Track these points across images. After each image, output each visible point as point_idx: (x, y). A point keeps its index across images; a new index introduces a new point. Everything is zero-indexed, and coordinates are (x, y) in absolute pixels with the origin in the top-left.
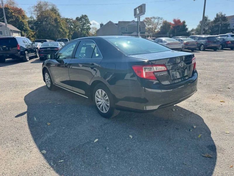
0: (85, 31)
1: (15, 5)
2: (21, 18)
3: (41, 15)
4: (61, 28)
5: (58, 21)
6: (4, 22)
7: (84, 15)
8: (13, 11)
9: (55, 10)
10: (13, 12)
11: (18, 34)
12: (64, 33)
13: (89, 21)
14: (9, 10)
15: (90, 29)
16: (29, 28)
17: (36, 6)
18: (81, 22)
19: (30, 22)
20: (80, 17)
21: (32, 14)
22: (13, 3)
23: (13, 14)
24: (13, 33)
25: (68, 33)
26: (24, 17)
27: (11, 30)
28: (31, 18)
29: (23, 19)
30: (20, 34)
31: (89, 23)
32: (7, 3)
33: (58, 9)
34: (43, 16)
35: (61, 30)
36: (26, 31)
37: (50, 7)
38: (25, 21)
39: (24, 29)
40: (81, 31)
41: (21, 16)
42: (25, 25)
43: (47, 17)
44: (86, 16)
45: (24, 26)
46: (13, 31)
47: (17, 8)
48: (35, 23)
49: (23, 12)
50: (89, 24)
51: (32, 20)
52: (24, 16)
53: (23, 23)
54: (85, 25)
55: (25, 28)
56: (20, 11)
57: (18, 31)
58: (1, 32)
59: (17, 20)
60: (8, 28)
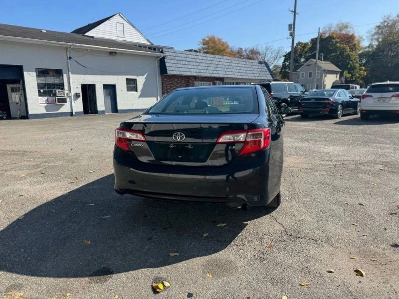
1: (349, 29)
2: (348, 49)
3: (384, 41)
6: (315, 58)
8: (338, 40)
10: (338, 42)
11: (335, 75)
14: (334, 39)
16: (357, 65)
17: (379, 26)
19: (361, 56)
21: (372, 40)
23: (338, 45)
24: (327, 75)
26: (354, 47)
27: (325, 70)
28: (369, 47)
29: (353, 51)
30: (338, 76)
32: (336, 30)
34: (389, 40)
36: (351, 70)
38: (354, 55)
39: (349, 66)
41: (349, 46)
42: (352, 60)
43: (395, 43)
45: (351, 62)
46: (329, 71)
47: (348, 35)
48: (372, 56)
49: (356, 39)
51: (370, 50)
52: (355, 45)
53: (350, 57)
55: (351, 65)
56: (349, 39)
57: (337, 71)
58: (310, 73)
59: (342, 53)
60: (320, 68)
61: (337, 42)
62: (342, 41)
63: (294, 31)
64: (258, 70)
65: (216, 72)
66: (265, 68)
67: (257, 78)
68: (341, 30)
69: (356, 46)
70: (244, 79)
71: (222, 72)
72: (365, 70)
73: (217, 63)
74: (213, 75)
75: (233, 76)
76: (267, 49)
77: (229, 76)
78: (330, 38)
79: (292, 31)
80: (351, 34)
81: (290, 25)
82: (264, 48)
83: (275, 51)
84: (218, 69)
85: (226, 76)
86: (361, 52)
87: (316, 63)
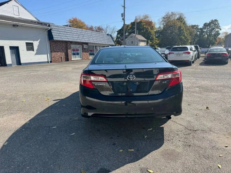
0: (212, 37)
1: (149, 18)
2: (150, 29)
3: (166, 25)
4: (184, 35)
5: (182, 28)
6: (135, 33)
7: (213, 20)
8: (145, 24)
9: (182, 19)
11: (144, 43)
12: (186, 40)
13: (219, 26)
14: (142, 23)
15: (219, 34)
16: (154, 37)
17: (164, 17)
18: (209, 28)
19: (156, 32)
20: (208, 23)
21: (160, 24)
22: (148, 17)
23: (145, 26)
24: (141, 43)
25: (189, 40)
26: (152, 28)
27: (139, 40)
28: (159, 28)
29: (152, 30)
30: (146, 43)
31: (219, 28)
32: (143, 18)
33: (185, 18)
34: (168, 25)
35: (183, 37)
36: (152, 40)
37: (178, 16)
38: (153, 32)
39: (151, 38)
40: (208, 37)
41: (150, 27)
42: (152, 35)
43: (172, 26)
44: (216, 20)
45: (151, 36)
46: (141, 40)
47: (149, 21)
48: (161, 33)
49: (153, 23)
50: (218, 30)
51: (160, 29)
53: (151, 33)
54: (213, 31)
55: (151, 37)
56: (150, 23)
57: (145, 41)
58: (132, 42)
59: (147, 31)
60: (137, 38)
61: (144, 25)
62: (146, 24)
63: (124, 17)
64: (107, 39)
65: (83, 39)
66: (111, 38)
67: (106, 43)
68: (145, 18)
69: (153, 27)
70: (99, 44)
71: (87, 40)
72: (158, 40)
73: (83, 34)
74: (82, 41)
75: (94, 42)
76: (107, 27)
77: (91, 42)
78: (141, 22)
79: (123, 17)
80: (150, 21)
81: (122, 14)
82: (105, 26)
83: (112, 28)
84: (84, 37)
85: (89, 42)
86: (155, 30)
87: (135, 36)
